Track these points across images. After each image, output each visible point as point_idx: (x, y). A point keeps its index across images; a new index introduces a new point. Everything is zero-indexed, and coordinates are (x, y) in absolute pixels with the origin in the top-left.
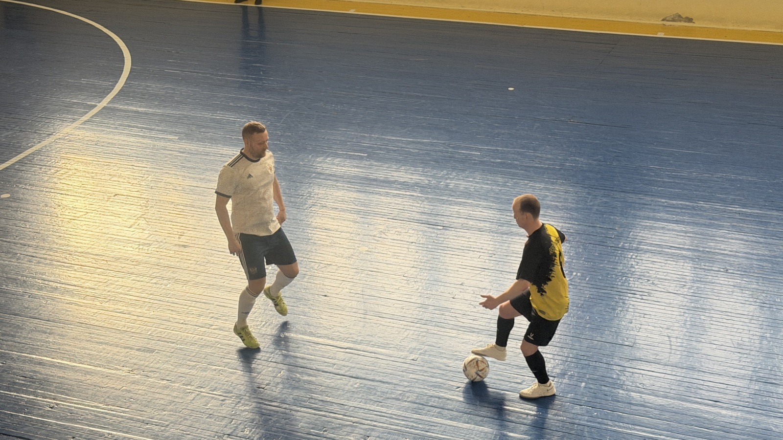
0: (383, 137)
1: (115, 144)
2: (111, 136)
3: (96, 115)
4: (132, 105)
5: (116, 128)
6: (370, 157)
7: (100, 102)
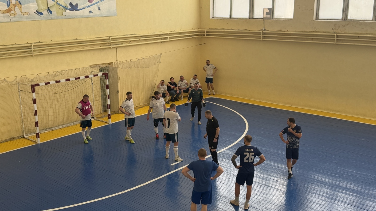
0: (346, 169)
6: (340, 177)
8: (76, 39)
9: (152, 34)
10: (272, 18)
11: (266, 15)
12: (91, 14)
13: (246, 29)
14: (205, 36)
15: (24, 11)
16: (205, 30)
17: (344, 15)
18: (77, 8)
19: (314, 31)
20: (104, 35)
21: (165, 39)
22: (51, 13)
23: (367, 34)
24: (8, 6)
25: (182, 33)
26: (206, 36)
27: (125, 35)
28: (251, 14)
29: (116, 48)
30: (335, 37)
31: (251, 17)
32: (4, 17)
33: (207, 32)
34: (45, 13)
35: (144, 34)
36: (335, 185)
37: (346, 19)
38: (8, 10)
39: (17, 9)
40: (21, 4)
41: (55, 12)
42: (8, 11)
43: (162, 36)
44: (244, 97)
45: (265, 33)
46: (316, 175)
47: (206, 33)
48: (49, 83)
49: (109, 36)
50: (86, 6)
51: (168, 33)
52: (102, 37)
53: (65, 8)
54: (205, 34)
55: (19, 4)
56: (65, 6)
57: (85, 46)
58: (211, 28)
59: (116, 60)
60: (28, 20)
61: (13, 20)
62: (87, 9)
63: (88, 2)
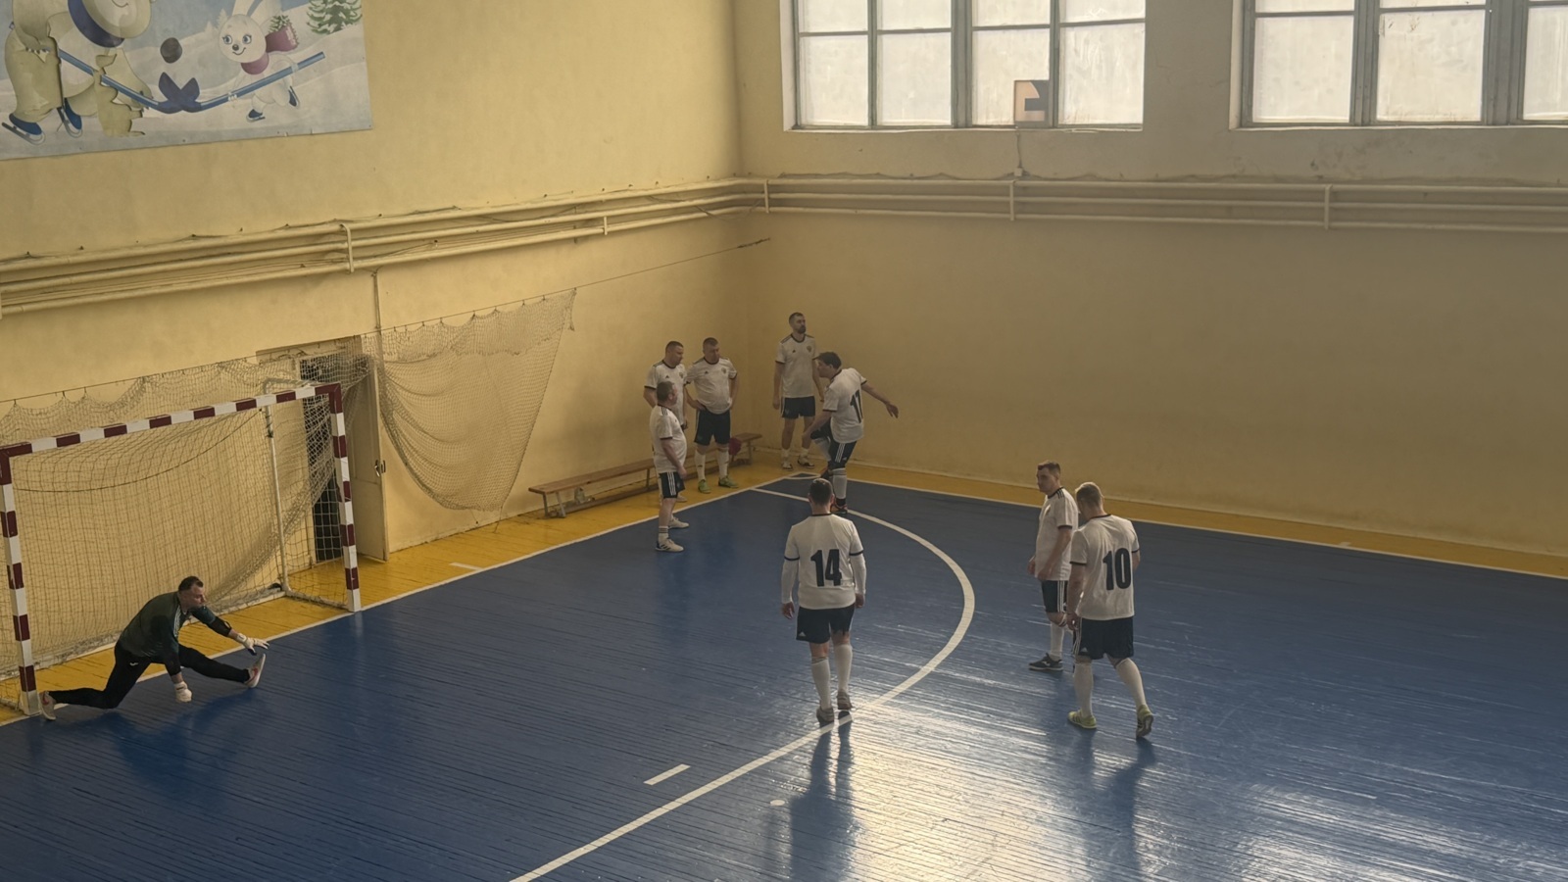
0: (1406, 768)
1: (946, 735)
2: (940, 722)
3: (917, 686)
4: (974, 673)
5: (948, 709)
6: (1381, 802)
7: (924, 664)
8: (194, 236)
9: (529, 206)
10: (1051, 123)
11: (1026, 109)
12: (258, 124)
13: (941, 174)
14: (764, 206)
16: (764, 182)
17: (1359, 103)
18: (196, 98)
19: (1234, 176)
20: (318, 215)
21: (590, 223)
22: (78, 125)
23: (1458, 181)
25: (664, 198)
26: (770, 206)
27: (411, 212)
28: (961, 109)
29: (374, 271)
30: (1327, 196)
31: (962, 120)
33: (773, 189)
34: (51, 124)
35: (493, 207)
36: (1367, 839)
37: (1366, 120)
41: (95, 121)
43: (576, 213)
44: (946, 472)
45: (1025, 188)
46: (1279, 799)
47: (769, 193)
48: (74, 439)
49: (338, 218)
50: (231, 89)
51: (604, 197)
52: (307, 226)
53: (141, 100)
54: (764, 199)
56: (142, 93)
57: (233, 267)
58: (788, 172)
59: (373, 323)
62: (241, 101)
63: (242, 72)
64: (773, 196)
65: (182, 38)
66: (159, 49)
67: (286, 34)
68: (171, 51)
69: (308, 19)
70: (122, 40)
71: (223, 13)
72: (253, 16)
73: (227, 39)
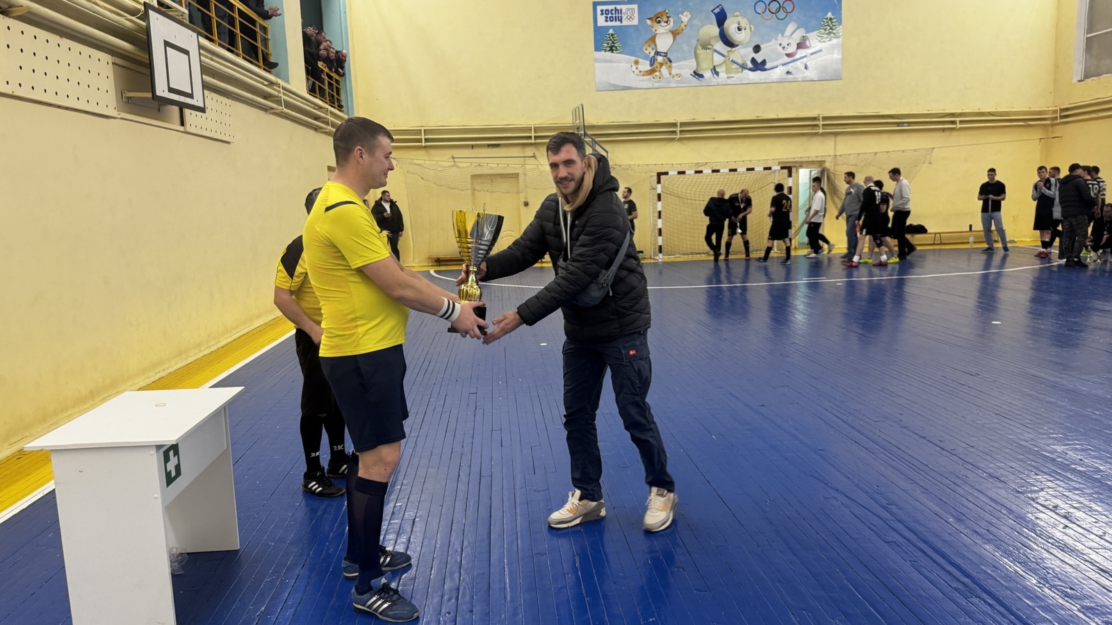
8: (757, 116)
9: (915, 113)
12: (789, 76)
15: (674, 72)
16: (1058, 108)
18: (765, 66)
20: (812, 112)
21: (952, 123)
24: (651, 65)
26: (1060, 119)
27: (856, 112)
29: (835, 135)
32: (643, 81)
33: (1063, 110)
38: (650, 70)
39: (664, 70)
40: (671, 61)
42: (651, 72)
43: (942, 118)
47: (1060, 112)
48: (683, 173)
49: (821, 113)
50: (780, 63)
51: (958, 111)
52: (806, 115)
53: (743, 67)
54: (1057, 116)
55: (668, 62)
57: (771, 128)
58: (1072, 102)
60: (679, 85)
61: (657, 85)
62: (781, 68)
63: (786, 57)
64: (1062, 114)
65: (763, 44)
66: (751, 49)
67: (806, 43)
68: (757, 49)
69: (817, 37)
70: (737, 45)
71: (780, 35)
72: (793, 36)
73: (780, 45)
